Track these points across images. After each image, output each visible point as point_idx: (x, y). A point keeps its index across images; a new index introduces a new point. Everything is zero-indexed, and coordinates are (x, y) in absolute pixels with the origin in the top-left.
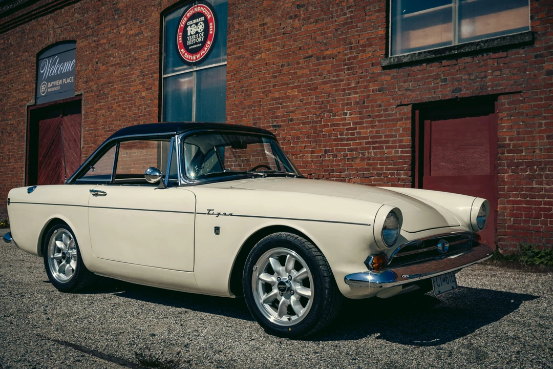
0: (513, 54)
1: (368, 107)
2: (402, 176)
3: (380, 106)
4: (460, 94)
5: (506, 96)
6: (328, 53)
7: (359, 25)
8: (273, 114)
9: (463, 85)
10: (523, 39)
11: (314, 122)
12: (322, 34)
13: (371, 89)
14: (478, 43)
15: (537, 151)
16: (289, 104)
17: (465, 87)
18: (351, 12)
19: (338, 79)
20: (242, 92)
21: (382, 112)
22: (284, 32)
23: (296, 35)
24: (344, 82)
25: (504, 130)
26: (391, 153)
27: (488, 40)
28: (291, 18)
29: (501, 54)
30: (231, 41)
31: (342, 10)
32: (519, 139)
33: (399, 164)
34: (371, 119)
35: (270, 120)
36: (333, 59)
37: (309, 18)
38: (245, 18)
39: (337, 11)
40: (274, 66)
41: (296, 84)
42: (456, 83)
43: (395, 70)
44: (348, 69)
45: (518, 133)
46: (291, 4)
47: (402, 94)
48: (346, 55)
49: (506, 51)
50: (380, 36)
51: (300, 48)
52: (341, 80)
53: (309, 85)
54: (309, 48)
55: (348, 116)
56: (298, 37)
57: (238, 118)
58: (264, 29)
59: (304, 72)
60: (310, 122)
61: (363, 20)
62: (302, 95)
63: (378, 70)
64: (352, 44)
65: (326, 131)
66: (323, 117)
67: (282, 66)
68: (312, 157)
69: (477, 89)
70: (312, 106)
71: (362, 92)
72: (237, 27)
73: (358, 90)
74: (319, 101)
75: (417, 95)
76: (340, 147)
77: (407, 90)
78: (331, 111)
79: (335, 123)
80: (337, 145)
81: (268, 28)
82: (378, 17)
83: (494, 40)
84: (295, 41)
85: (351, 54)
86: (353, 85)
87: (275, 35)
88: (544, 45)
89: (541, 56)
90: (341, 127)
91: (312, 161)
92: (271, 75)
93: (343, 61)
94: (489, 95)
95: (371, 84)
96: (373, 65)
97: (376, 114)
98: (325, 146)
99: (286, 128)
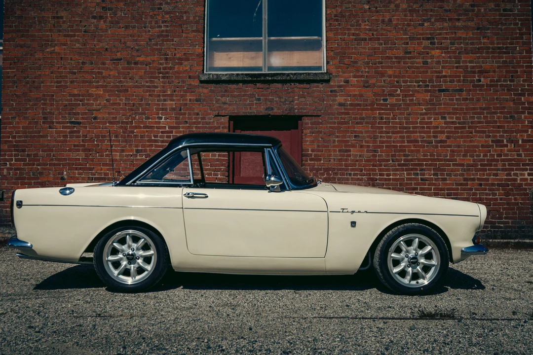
0: (314, 87)
1: (185, 114)
2: (219, 176)
3: (198, 114)
4: (272, 112)
5: (309, 118)
6: (141, 59)
7: (175, 39)
8: (70, 110)
9: (275, 106)
10: (323, 77)
11: (123, 123)
12: (134, 40)
13: (188, 98)
14: (288, 75)
15: (332, 161)
16: (92, 102)
17: (276, 107)
18: (167, 26)
19: (152, 86)
20: (27, 82)
21: (200, 120)
22: (85, 30)
23: (102, 36)
24: (159, 89)
25: (307, 143)
26: (209, 156)
27: (296, 73)
28: (94, 17)
29: (305, 85)
30: (10, 27)
31: (157, 22)
32: (319, 151)
33: (216, 165)
34: (188, 125)
35: (67, 116)
36: (146, 65)
37: (118, 22)
38: (30, 6)
39: (150, 22)
40: (73, 62)
41: (100, 84)
42: (269, 103)
43: (213, 85)
44: (163, 77)
45: (318, 146)
46: (95, 4)
47: (220, 107)
48: (161, 64)
49: (309, 84)
50: (197, 53)
51: (107, 49)
52: (157, 87)
53: (118, 87)
54: (118, 52)
55: (163, 120)
56: (103, 38)
57: (20, 110)
58: (58, 22)
59: (112, 73)
60: (118, 122)
61: (179, 36)
62: (109, 95)
63: (196, 83)
64: (168, 55)
65: (137, 132)
66: (134, 118)
67: (83, 63)
68: (120, 155)
69: (286, 110)
70: (121, 106)
71: (179, 100)
72: (18, 13)
73: (175, 98)
74: (130, 103)
75: (234, 108)
76: (154, 148)
77: (225, 103)
78: (144, 114)
79: (148, 125)
80: (151, 146)
81: (64, 22)
82: (195, 36)
83: (301, 74)
84: (99, 41)
85: (166, 63)
86: (169, 93)
87: (72, 31)
88: (337, 84)
89: (335, 91)
90: (155, 129)
91: (120, 159)
92: (68, 70)
93: (158, 70)
94: (296, 115)
95: (188, 94)
96: (190, 77)
97: (194, 121)
98: (137, 146)
99: (88, 126)
